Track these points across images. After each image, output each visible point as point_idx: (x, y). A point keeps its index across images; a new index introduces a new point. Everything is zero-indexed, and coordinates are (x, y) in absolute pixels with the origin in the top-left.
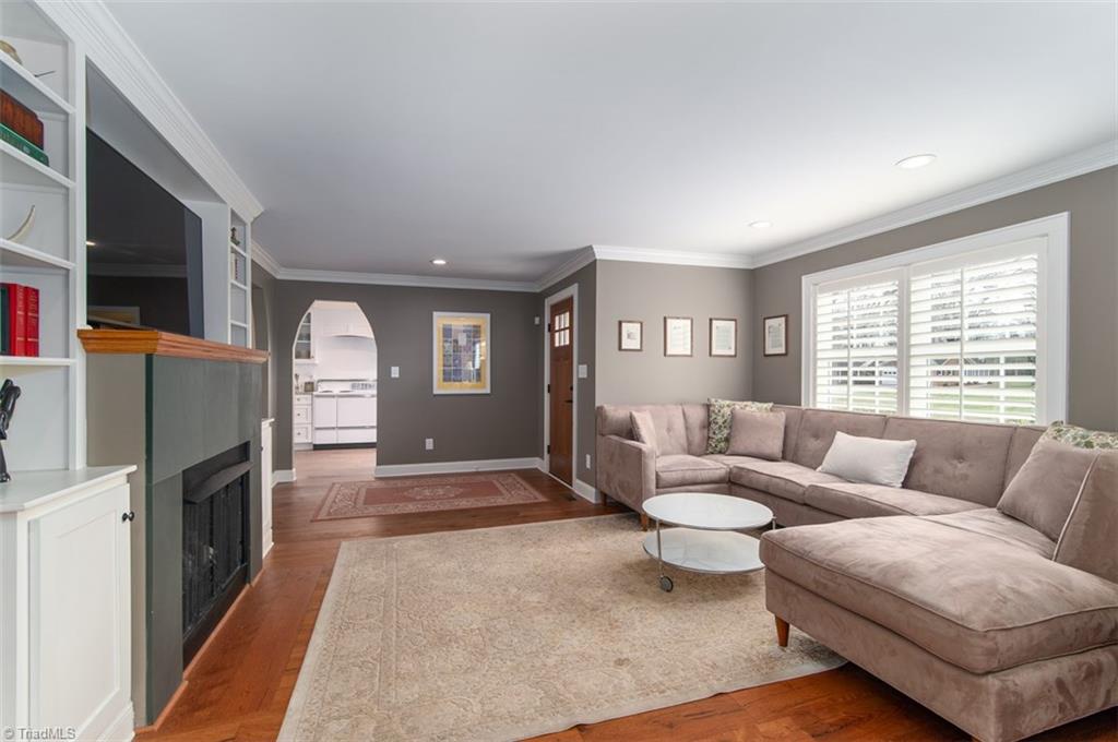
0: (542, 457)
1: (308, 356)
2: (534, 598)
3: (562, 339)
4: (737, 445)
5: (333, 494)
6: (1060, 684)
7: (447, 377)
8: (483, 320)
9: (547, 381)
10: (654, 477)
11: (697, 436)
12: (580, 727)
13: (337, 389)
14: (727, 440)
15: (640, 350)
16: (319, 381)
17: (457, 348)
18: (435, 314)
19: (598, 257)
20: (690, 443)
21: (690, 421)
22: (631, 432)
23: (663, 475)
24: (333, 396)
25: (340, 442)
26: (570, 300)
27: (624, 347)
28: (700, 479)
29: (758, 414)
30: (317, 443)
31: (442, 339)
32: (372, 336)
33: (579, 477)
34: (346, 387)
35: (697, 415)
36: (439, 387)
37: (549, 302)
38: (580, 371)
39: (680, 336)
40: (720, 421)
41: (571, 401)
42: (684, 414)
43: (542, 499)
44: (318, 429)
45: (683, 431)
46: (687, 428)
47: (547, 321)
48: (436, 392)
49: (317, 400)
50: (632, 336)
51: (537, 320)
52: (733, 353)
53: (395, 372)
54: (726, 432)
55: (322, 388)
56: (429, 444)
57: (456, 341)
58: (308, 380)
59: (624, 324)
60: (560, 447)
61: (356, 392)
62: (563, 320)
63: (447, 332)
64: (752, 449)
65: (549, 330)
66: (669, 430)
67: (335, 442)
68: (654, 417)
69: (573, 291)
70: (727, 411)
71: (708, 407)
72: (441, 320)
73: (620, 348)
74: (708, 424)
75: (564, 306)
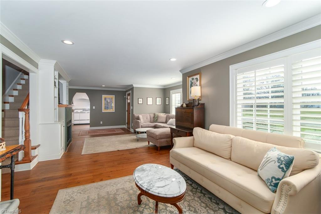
0: (126, 125)
1: (72, 104)
2: (117, 142)
3: (129, 101)
4: (158, 121)
5: (81, 132)
6: (167, 141)
7: (105, 109)
8: (113, 96)
9: (127, 109)
10: (141, 126)
11: (152, 119)
12: (118, 150)
13: (79, 111)
14: (157, 120)
15: (142, 104)
17: (108, 103)
18: (103, 95)
19: (134, 86)
20: (151, 121)
21: (151, 117)
22: (138, 118)
23: (143, 126)
24: (78, 113)
25: (80, 123)
26: (130, 93)
29: (162, 115)
30: (75, 123)
32: (89, 99)
33: (131, 128)
34: (82, 111)
35: (152, 116)
36: (104, 111)
37: (127, 93)
38: (131, 108)
39: (150, 101)
40: (156, 117)
41: (130, 113)
42: (150, 116)
43: (123, 132)
44: (75, 120)
45: (149, 119)
46: (150, 118)
47: (127, 97)
48: (103, 112)
49: (75, 114)
50: (141, 101)
51: (125, 97)
52: (160, 104)
53: (94, 108)
54: (157, 119)
55: (75, 111)
56: (101, 123)
57: (107, 101)
59: (139, 99)
60: (128, 123)
61: (84, 112)
62: (129, 97)
63: (105, 99)
64: (161, 121)
65: (127, 99)
66: (147, 118)
67: (79, 123)
68: (143, 116)
69: (130, 92)
70: (157, 115)
71: (154, 114)
72: (104, 96)
73: (138, 103)
74: (154, 118)
75: (129, 95)
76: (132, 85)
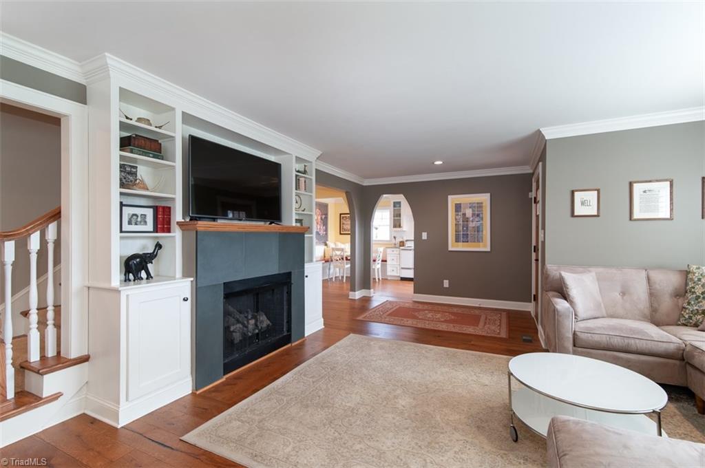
0: (531, 303)
1: (400, 226)
7: (457, 240)
8: (485, 198)
9: (534, 243)
10: (571, 336)
11: (666, 304)
15: (598, 216)
16: (407, 241)
17: (466, 220)
18: (450, 197)
19: (547, 139)
20: (654, 310)
22: (560, 289)
23: (582, 336)
27: (576, 214)
28: (634, 348)
30: (402, 276)
31: (454, 213)
32: (412, 214)
35: (668, 282)
41: (538, 260)
42: (649, 279)
44: (403, 268)
45: (644, 296)
46: (652, 295)
48: (450, 249)
49: (402, 252)
50: (586, 203)
51: (530, 195)
53: (424, 236)
55: (408, 244)
56: (446, 283)
57: (464, 214)
58: (401, 240)
59: (576, 193)
63: (458, 207)
65: (535, 202)
66: (623, 294)
68: (599, 279)
71: (686, 273)
72: (453, 200)
73: (573, 215)
76: (539, 133)
